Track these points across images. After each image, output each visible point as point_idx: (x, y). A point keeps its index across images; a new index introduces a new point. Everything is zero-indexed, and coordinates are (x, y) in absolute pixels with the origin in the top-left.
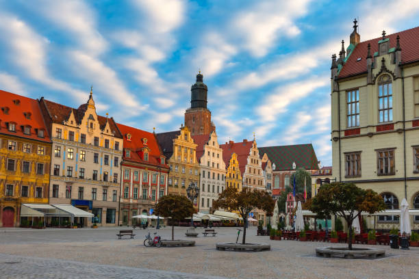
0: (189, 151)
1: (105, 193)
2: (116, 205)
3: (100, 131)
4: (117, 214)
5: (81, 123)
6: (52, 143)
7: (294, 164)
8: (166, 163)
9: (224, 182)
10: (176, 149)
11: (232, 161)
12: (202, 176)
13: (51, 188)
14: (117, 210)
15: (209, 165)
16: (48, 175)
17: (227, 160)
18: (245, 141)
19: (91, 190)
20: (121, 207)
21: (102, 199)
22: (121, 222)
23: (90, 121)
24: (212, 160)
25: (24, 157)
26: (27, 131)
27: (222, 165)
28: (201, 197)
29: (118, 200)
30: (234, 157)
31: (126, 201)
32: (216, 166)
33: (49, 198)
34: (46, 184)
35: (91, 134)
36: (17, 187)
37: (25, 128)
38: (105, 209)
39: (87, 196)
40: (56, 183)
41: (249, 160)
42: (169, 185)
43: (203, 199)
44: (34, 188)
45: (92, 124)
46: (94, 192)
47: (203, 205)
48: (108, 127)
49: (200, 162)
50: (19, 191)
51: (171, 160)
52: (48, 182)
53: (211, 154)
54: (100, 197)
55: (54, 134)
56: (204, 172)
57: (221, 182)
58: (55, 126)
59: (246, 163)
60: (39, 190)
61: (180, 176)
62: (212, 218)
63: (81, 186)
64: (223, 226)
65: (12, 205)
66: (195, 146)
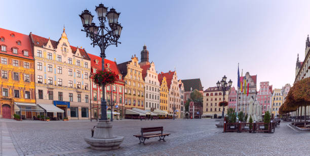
0: (137, 73)
1: (79, 97)
2: (88, 105)
3: (73, 54)
4: (89, 111)
5: (57, 48)
6: (34, 60)
7: (191, 88)
8: (123, 79)
9: (158, 93)
10: (129, 71)
11: (163, 81)
12: (146, 89)
13: (37, 92)
14: (89, 108)
15: (150, 82)
16: (33, 83)
17: (160, 80)
18: (170, 71)
19: (69, 95)
20: (92, 107)
21: (77, 101)
22: (93, 117)
23: (64, 46)
24: (152, 79)
25: (13, 69)
26: (15, 51)
27: (158, 83)
28: (146, 102)
29: (89, 102)
30: (164, 79)
31: (95, 102)
32: (154, 83)
33: (36, 99)
34: (32, 89)
35: (65, 56)
36: (11, 90)
37: (14, 50)
38: (80, 108)
39: (66, 98)
40: (41, 89)
41: (172, 82)
42: (125, 93)
43: (147, 103)
44: (23, 92)
45: (65, 48)
46: (71, 96)
47: (147, 107)
48: (78, 51)
49: (144, 80)
50: (12, 93)
51: (126, 77)
52: (34, 88)
53: (151, 76)
54: (75, 99)
55: (36, 54)
56: (147, 86)
57: (157, 93)
58: (36, 49)
59: (171, 83)
60: (27, 93)
61: (132, 87)
62: (152, 114)
63: (61, 91)
64: (159, 118)
65: (8, 103)
66: (141, 70)
